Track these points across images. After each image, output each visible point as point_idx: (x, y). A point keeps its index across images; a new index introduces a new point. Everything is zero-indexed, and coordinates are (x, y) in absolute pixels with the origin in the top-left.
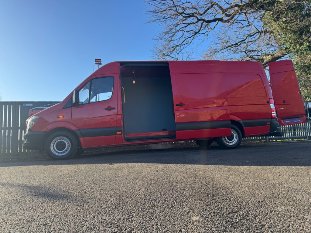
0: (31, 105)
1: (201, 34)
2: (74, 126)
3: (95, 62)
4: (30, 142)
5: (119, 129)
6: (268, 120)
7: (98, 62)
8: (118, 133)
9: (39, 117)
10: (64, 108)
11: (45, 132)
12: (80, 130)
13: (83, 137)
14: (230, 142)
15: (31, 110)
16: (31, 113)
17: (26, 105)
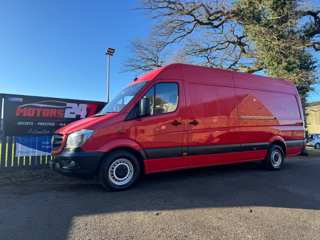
0: (21, 100)
1: (177, 32)
2: (137, 145)
3: (107, 51)
4: (80, 167)
5: (185, 149)
6: (302, 141)
7: (111, 52)
8: (184, 154)
9: (93, 131)
10: (126, 120)
11: (103, 153)
12: (144, 150)
13: (148, 159)
14: (276, 164)
15: (21, 107)
16: (20, 112)
17: (13, 99)
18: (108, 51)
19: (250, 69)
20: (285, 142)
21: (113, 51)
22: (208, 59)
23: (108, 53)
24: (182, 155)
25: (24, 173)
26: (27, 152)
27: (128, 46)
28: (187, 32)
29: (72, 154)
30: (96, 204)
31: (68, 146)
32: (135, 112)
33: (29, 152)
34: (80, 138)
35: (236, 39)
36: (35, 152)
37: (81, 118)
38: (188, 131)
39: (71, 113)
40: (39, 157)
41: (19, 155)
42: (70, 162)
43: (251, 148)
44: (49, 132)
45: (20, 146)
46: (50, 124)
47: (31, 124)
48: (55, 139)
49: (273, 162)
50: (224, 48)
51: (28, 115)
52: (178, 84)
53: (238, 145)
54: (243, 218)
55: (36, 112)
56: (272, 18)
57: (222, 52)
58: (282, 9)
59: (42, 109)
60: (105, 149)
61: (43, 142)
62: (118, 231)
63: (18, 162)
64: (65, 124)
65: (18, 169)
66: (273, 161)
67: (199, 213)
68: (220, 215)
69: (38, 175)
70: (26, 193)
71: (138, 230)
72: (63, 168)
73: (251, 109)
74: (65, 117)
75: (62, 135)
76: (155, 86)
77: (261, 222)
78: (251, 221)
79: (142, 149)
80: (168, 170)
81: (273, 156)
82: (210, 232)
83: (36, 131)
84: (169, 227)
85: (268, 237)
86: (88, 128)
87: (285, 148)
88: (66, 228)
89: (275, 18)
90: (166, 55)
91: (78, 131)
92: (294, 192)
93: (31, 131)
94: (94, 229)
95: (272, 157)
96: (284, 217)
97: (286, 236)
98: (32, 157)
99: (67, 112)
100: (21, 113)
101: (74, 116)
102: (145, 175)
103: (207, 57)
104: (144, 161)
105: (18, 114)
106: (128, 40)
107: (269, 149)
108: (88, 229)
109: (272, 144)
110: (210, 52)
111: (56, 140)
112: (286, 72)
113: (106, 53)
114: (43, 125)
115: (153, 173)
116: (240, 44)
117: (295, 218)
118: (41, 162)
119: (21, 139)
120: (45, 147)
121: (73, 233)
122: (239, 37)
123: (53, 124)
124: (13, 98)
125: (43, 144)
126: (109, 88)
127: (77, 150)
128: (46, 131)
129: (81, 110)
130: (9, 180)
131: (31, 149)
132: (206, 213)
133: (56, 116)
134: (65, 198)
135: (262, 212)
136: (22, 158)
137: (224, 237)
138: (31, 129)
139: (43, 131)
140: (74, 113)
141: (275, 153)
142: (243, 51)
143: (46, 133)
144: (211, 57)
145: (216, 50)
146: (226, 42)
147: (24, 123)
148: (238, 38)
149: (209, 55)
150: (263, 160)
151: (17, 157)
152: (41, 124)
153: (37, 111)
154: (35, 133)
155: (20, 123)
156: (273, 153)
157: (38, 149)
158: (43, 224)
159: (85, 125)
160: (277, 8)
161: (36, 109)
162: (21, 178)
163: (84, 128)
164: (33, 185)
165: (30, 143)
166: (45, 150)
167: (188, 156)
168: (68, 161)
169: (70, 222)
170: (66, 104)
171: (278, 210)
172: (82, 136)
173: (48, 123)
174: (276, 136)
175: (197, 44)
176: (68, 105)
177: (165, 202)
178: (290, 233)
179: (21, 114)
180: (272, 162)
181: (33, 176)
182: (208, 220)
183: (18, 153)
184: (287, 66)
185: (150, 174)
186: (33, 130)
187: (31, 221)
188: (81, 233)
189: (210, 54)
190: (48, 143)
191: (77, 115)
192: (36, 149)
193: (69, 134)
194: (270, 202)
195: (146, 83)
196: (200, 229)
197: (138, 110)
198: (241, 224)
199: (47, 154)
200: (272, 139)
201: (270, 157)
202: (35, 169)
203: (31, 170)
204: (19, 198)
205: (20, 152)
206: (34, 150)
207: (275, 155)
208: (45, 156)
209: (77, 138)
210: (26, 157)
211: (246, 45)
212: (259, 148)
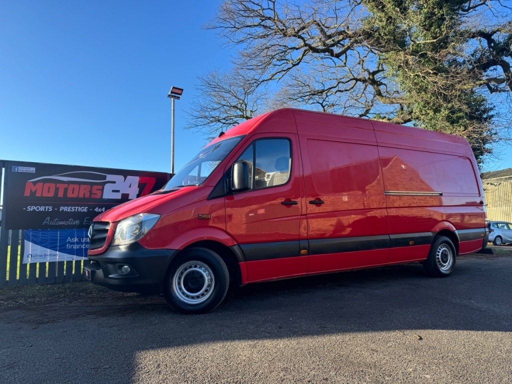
0: (32, 170)
1: (276, 65)
2: (229, 237)
3: (170, 92)
4: (138, 275)
5: (304, 243)
6: (482, 230)
7: (176, 93)
8: (303, 252)
9: (159, 216)
10: (210, 198)
11: (175, 251)
12: (240, 245)
13: (246, 261)
14: (444, 266)
15: (32, 182)
16: (31, 190)
17: (19, 169)
18: (172, 92)
19: (391, 121)
20: (457, 232)
21: (179, 92)
22: (323, 107)
23: (173, 94)
24: (299, 254)
25: (37, 290)
26: (42, 256)
27: (199, 87)
28: (292, 63)
29: (124, 254)
30: (168, 335)
31: (116, 241)
32: (225, 184)
33: (46, 255)
34: (137, 228)
35: (366, 76)
36: (55, 255)
37: (129, 198)
38: (307, 216)
39: (114, 191)
40: (61, 263)
41: (28, 261)
42: (121, 267)
43: (405, 242)
44: (77, 222)
45: (29, 245)
46: (80, 209)
47: (48, 209)
48: (94, 230)
49: (440, 264)
50: (348, 89)
51: (44, 195)
52: (290, 140)
53: (386, 237)
54: (410, 348)
55: (57, 189)
56: (424, 42)
57: (344, 96)
58: (439, 27)
59: (67, 185)
60: (178, 245)
61: (69, 239)
62: (213, 374)
63: (28, 273)
64: (104, 208)
65: (27, 285)
66: (439, 262)
67: (338, 343)
68: (373, 346)
69: (62, 293)
70: (47, 320)
71: (245, 372)
72: (110, 276)
73: (399, 181)
74: (104, 197)
75: (107, 223)
76: (255, 144)
77: (440, 354)
78: (425, 353)
79: (236, 245)
80: (277, 279)
81: (440, 254)
82: (362, 371)
83: (57, 221)
84: (294, 365)
85: (457, 376)
86: (151, 211)
87: (458, 241)
88: (125, 372)
89: (428, 41)
90: (258, 100)
91: (133, 216)
92: (481, 308)
93: (49, 220)
94: (172, 372)
95: (438, 255)
96: (475, 345)
97: (486, 374)
98: (50, 263)
99: (108, 188)
100: (33, 191)
101: (118, 196)
102: (241, 286)
103: (322, 104)
104: (240, 263)
105: (27, 194)
106: (198, 78)
107: (432, 243)
108: (163, 373)
109: (437, 235)
110: (326, 96)
111: (96, 231)
112: (448, 124)
113: (170, 95)
114: (69, 211)
115: (254, 284)
116: (374, 82)
117: (492, 348)
118: (65, 272)
119: (32, 235)
120: (72, 246)
121: (139, 379)
122: (371, 71)
123: (85, 209)
124: (19, 167)
125: (69, 242)
126: (173, 151)
127: (133, 247)
128: (73, 220)
129: (130, 187)
130: (14, 301)
131: (49, 250)
132: (349, 343)
133: (90, 196)
134: (114, 326)
135: (437, 339)
136: (33, 266)
137: (387, 378)
138: (48, 218)
139: (69, 221)
140: (118, 191)
141: (442, 250)
142: (379, 94)
143: (74, 224)
144: (328, 104)
145: (336, 93)
146: (351, 80)
147: (38, 209)
148: (370, 74)
149: (324, 100)
150: (425, 260)
151: (26, 264)
152: (65, 209)
153: (59, 188)
154: (54, 224)
155: (31, 208)
156: (440, 249)
157: (60, 251)
158: (85, 367)
159: (143, 207)
160: (431, 26)
161: (57, 184)
162: (34, 297)
163: (143, 212)
164: (55, 308)
165: (47, 240)
166: (71, 252)
167: (309, 255)
168: (117, 265)
169: (131, 363)
170: (106, 176)
171: (463, 335)
172: (141, 224)
173: (77, 208)
174: (443, 222)
175: (306, 84)
176: (110, 177)
177: (280, 328)
178: (491, 369)
179: (33, 194)
180: (438, 264)
181: (54, 295)
182: (355, 353)
183: (28, 257)
184: (450, 116)
185: (249, 284)
186: (52, 219)
187: (65, 363)
188: (152, 379)
189: (326, 100)
190: (76, 240)
191: (123, 195)
192: (56, 250)
193: (119, 221)
194: (446, 323)
195: (240, 139)
196: (345, 367)
197: (230, 181)
198: (409, 358)
199: (75, 258)
200: (437, 228)
201: (436, 256)
202: (55, 283)
203: (48, 284)
204: (35, 328)
205: (30, 256)
206: (53, 252)
207: (442, 253)
208: (72, 262)
209: (132, 228)
210: (40, 264)
211: (382, 84)
212: (417, 241)
